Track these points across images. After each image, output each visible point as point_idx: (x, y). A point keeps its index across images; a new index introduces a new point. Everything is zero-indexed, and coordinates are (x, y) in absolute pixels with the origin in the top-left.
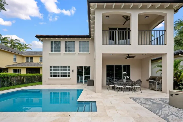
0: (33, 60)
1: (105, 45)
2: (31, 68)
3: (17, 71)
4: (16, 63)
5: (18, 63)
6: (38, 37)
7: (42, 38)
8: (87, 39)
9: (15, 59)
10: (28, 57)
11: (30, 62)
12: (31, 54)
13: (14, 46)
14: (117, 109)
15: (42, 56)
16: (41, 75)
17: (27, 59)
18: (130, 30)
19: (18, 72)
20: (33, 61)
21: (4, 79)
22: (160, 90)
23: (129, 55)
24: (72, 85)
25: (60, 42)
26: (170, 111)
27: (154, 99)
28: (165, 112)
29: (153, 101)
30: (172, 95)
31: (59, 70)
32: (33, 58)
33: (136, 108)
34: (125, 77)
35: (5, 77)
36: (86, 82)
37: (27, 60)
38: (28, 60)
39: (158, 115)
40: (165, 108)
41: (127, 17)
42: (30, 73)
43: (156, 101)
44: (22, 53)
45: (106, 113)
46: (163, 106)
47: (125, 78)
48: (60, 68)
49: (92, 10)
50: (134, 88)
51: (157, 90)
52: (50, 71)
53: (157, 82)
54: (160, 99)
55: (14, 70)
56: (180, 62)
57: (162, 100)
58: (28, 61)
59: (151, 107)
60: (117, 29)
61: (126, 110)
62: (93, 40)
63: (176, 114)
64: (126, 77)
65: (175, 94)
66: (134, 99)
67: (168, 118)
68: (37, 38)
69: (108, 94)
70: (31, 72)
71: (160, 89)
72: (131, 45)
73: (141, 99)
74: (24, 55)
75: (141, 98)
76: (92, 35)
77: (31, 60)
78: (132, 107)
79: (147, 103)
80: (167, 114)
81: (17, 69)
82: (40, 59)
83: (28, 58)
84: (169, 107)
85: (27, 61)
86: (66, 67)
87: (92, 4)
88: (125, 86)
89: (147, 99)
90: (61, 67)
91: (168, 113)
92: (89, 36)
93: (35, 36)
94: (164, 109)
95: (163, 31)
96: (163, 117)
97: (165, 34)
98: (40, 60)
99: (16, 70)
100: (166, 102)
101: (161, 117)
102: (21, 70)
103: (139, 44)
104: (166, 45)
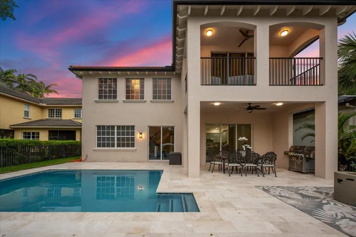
0: (61, 114)
1: (206, 85)
2: (57, 131)
3: (31, 135)
4: (30, 121)
5: (33, 120)
6: (73, 69)
7: (81, 72)
8: (167, 75)
9: (27, 113)
10: (53, 109)
11: (55, 118)
12: (57, 102)
13: (25, 87)
14: (236, 206)
15: (81, 107)
16: (78, 144)
17: (49, 112)
18: (253, 56)
19: (33, 137)
20: (61, 117)
21: (8, 150)
22: (312, 172)
23: (251, 105)
24: (139, 162)
25: (115, 80)
26: (340, 211)
27: (303, 190)
28: (330, 213)
29: (303, 193)
30: (340, 181)
31: (113, 134)
32: (61, 110)
33: (273, 206)
34: (244, 147)
35: (10, 147)
36: (165, 157)
37: (49, 114)
38: (51, 114)
39: (318, 219)
40: (329, 205)
41: (248, 31)
42: (56, 139)
43: (308, 193)
44: (41, 101)
45: (219, 214)
46: (324, 202)
47: (244, 149)
48: (116, 131)
49: (180, 17)
50: (262, 167)
51: (306, 173)
52: (97, 136)
53: (305, 156)
54: (315, 189)
55: (25, 133)
56: (349, 118)
57: (320, 190)
58: (51, 117)
59: (300, 203)
60: (226, 54)
61: (254, 209)
62: (179, 76)
63: (352, 217)
64: (246, 147)
65: (347, 179)
66: (264, 190)
67: (337, 223)
68: (72, 71)
69: (212, 180)
70: (58, 137)
71: (310, 170)
72: (255, 85)
73: (279, 189)
74: (45, 105)
75: (277, 187)
76: (177, 67)
77: (59, 114)
78: (265, 204)
79: (292, 196)
80: (335, 216)
81: (31, 131)
82: (75, 112)
83: (51, 110)
84: (335, 204)
85: (49, 117)
86: (128, 127)
87: (181, 8)
88: (244, 164)
89: (289, 189)
90: (119, 127)
91: (336, 214)
92: (172, 69)
93: (69, 69)
94: (326, 207)
95: (316, 58)
96: (329, 222)
97: (321, 64)
98: (75, 115)
99: (29, 133)
100: (327, 194)
101: (324, 222)
102: (38, 133)
103: (272, 84)
104: (322, 85)
